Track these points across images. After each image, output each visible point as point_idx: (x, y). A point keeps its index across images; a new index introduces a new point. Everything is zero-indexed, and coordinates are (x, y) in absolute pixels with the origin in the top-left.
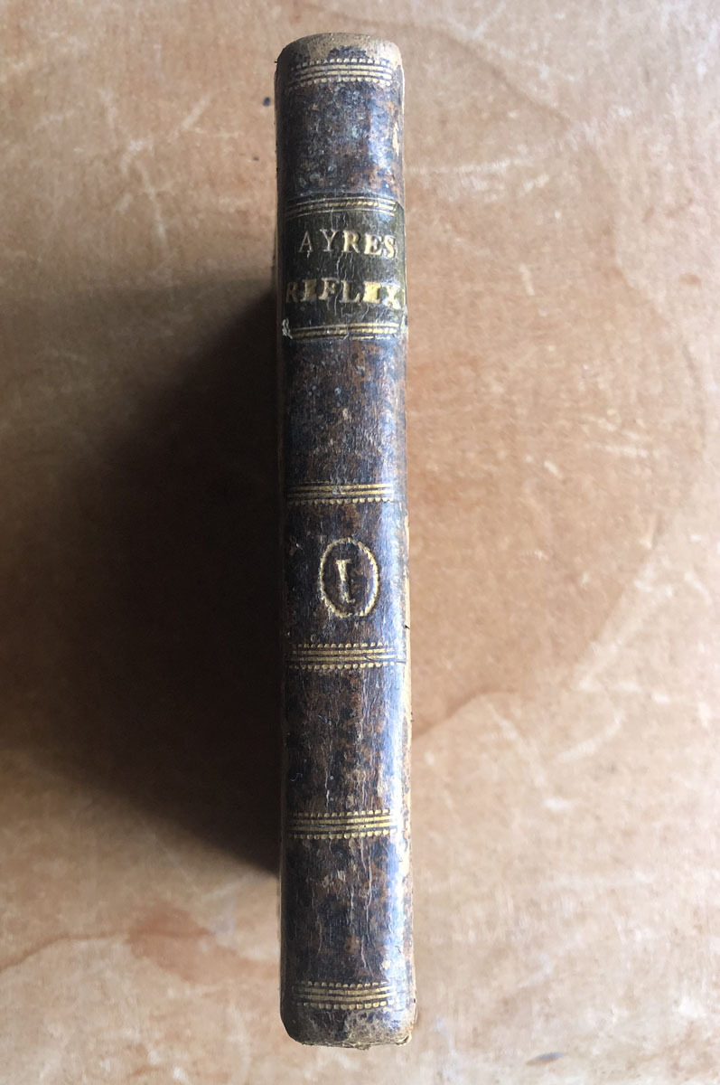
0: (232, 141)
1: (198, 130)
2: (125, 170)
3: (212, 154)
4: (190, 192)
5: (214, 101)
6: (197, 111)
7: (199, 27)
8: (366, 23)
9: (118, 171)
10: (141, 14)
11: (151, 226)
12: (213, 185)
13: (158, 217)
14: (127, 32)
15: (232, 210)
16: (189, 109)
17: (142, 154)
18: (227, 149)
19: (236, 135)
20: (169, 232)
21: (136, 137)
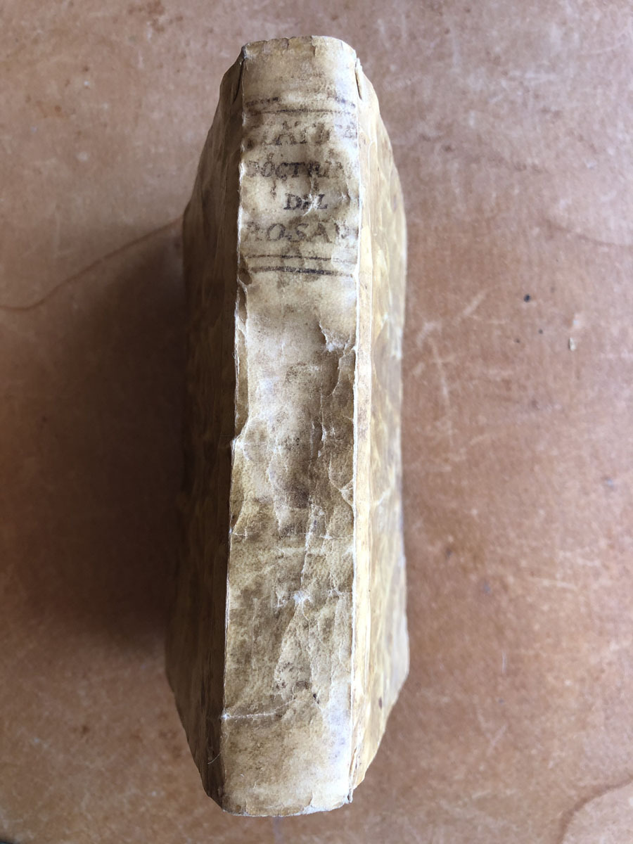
0: (501, 327)
1: (475, 317)
2: (419, 343)
3: (486, 335)
4: (468, 364)
5: (488, 296)
6: (475, 303)
7: (478, 240)
8: (601, 244)
9: (415, 345)
10: (436, 228)
11: (438, 388)
12: (485, 359)
13: (443, 381)
14: (425, 240)
15: (498, 379)
16: (469, 301)
17: (433, 334)
18: (497, 333)
19: (503, 322)
20: (451, 393)
21: (429, 320)
